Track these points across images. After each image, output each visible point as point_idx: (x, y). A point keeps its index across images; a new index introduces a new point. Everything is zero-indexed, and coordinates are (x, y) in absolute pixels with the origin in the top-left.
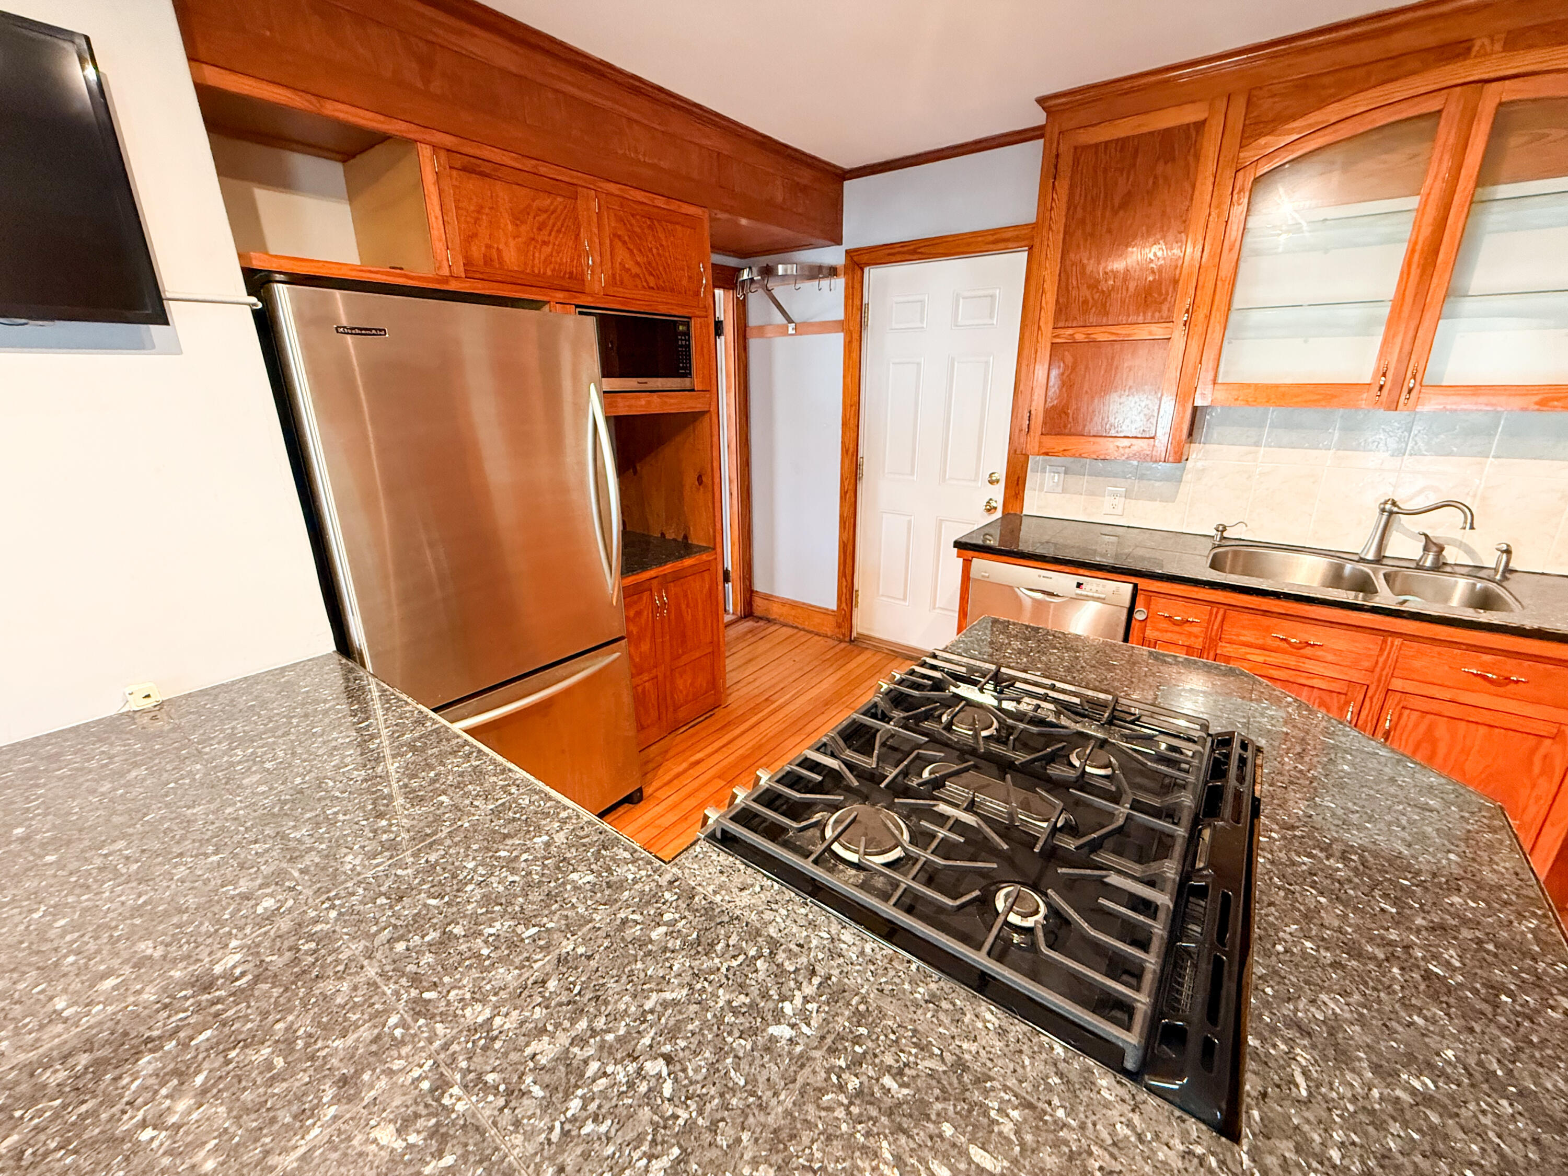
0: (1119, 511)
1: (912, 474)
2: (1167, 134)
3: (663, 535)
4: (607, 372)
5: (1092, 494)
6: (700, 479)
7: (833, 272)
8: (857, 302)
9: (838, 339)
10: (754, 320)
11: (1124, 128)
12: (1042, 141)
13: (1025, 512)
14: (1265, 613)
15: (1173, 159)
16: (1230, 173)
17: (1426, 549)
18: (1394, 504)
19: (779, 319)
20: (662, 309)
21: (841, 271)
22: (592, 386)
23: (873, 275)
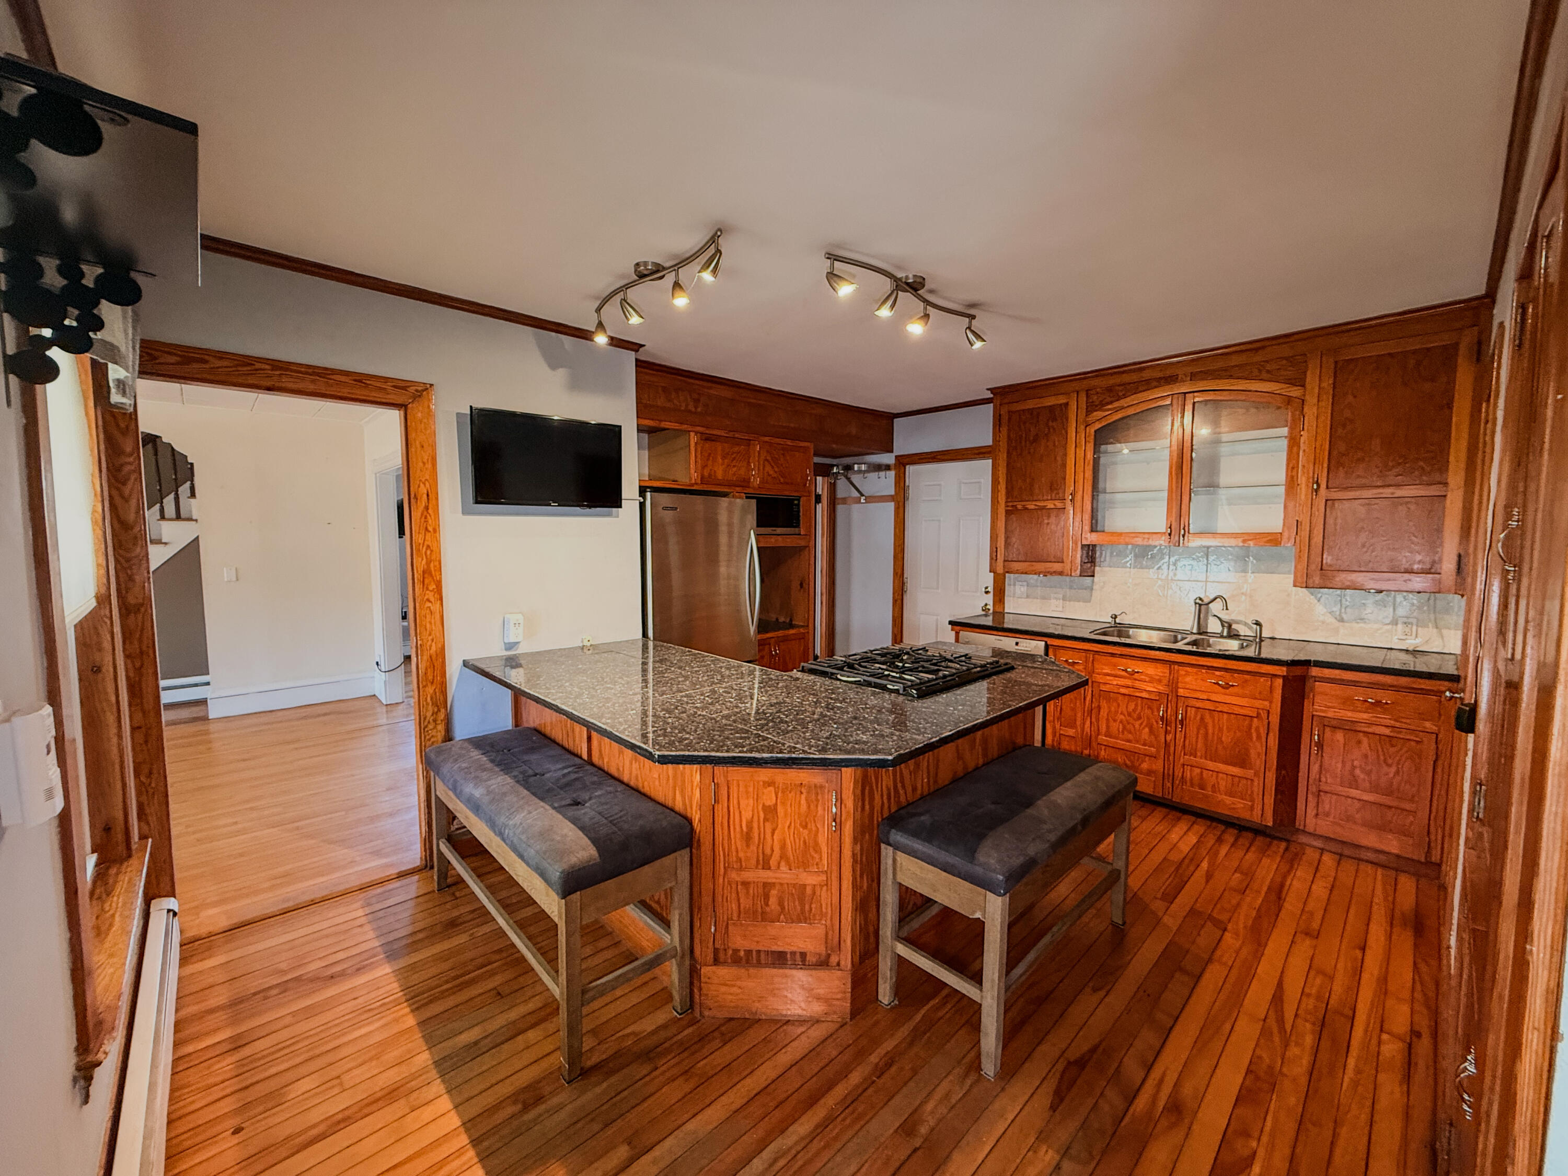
0: (1061, 609)
1: (938, 588)
2: (1051, 408)
3: (777, 619)
4: (759, 524)
5: (1044, 598)
6: (801, 585)
7: (888, 468)
8: (902, 484)
9: (891, 506)
10: (840, 494)
11: (1030, 404)
12: (992, 405)
13: (1006, 611)
14: (1113, 655)
15: (1056, 420)
16: (1083, 427)
17: (1223, 626)
18: (1201, 599)
19: (855, 494)
20: (787, 493)
21: (893, 467)
22: (752, 532)
23: (911, 469)
